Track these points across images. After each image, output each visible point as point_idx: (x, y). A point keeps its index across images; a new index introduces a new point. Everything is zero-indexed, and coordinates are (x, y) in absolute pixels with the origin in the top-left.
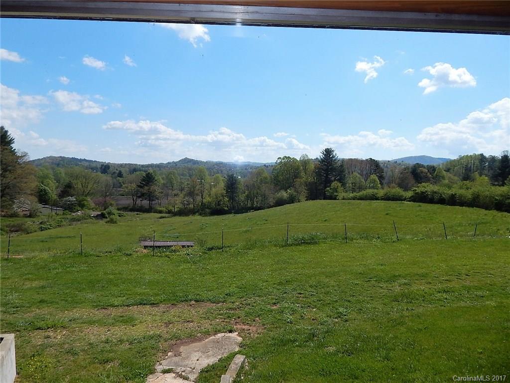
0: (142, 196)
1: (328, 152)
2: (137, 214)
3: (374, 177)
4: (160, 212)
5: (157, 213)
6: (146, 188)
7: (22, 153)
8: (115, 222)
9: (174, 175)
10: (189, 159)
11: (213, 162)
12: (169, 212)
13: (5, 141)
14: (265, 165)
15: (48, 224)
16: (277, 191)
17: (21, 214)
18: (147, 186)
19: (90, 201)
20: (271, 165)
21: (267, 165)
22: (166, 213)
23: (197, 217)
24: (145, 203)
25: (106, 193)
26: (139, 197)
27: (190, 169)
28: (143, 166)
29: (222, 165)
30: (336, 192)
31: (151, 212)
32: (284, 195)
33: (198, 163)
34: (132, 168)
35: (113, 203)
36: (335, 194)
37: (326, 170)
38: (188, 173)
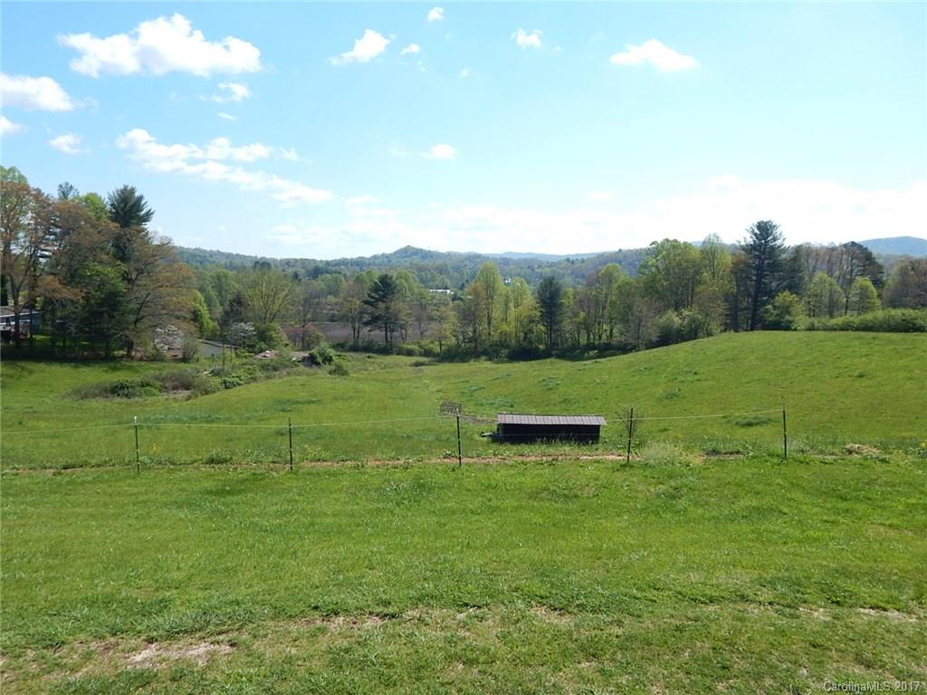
0: (374, 321)
1: (764, 230)
2: (369, 357)
3: (865, 282)
4: (410, 353)
5: (404, 355)
6: (381, 305)
7: (162, 238)
8: (345, 373)
9: (406, 280)
10: (413, 248)
11: (460, 255)
12: (427, 353)
13: (138, 216)
14: (568, 260)
15: (234, 375)
16: (660, 312)
17: (169, 354)
18: (384, 302)
19: (279, 332)
20: (580, 258)
21: (571, 259)
22: (421, 355)
23: (484, 364)
24: (378, 335)
25: (305, 315)
26: (366, 324)
27: (420, 269)
28: (328, 263)
29: (479, 260)
30: (789, 313)
31: (392, 353)
32: (674, 319)
33: (432, 257)
34: (311, 267)
35: (320, 334)
36: (788, 317)
37: (759, 268)
38: (418, 275)
